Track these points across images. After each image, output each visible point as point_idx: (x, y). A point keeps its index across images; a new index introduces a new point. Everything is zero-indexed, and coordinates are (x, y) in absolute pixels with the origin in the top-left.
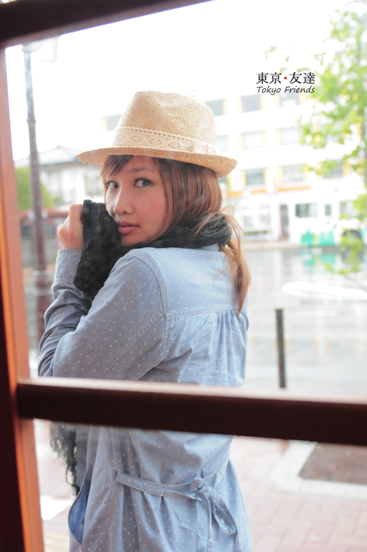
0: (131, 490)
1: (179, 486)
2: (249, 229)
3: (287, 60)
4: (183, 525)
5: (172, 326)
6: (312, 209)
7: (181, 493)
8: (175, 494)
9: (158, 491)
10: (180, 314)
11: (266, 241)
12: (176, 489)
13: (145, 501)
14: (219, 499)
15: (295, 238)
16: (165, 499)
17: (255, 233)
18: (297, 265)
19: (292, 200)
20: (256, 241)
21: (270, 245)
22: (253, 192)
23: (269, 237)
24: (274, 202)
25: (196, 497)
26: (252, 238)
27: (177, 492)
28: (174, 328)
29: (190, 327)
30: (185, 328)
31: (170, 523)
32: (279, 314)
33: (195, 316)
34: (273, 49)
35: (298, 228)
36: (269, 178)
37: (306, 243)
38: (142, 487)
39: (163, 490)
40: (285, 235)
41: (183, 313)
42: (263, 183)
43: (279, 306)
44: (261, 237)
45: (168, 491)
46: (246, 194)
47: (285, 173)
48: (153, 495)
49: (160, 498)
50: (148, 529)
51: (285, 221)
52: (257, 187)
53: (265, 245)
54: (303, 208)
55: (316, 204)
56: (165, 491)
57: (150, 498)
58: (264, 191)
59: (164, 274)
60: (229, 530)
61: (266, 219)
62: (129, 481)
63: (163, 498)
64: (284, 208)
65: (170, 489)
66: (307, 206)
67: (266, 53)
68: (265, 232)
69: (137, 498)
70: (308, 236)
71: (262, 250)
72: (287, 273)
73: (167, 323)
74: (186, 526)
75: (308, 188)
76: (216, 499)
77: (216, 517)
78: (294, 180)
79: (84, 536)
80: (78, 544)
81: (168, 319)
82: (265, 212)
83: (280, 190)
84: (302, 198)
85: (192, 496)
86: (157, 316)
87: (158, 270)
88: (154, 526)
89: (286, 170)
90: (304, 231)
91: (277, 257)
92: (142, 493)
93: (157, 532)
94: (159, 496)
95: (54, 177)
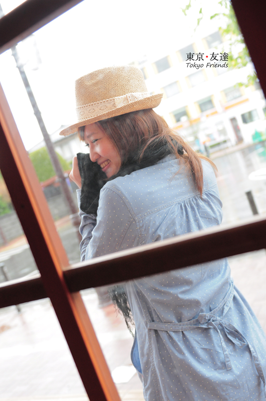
0: (159, 332)
1: (192, 321)
2: (213, 143)
3: (201, 12)
4: (204, 346)
5: (141, 225)
6: (254, 114)
7: (195, 326)
8: (190, 328)
9: (177, 328)
10: (145, 216)
11: (227, 148)
12: (191, 324)
13: (170, 337)
14: (227, 324)
15: (248, 140)
16: (184, 332)
17: (218, 144)
18: (255, 157)
19: (237, 113)
20: (220, 150)
21: (231, 150)
22: (207, 116)
23: (228, 144)
24: (225, 118)
25: (207, 326)
26: (217, 148)
27: (193, 326)
28: (143, 226)
29: (155, 222)
30: (151, 224)
31: (192, 347)
32: (249, 194)
33: (158, 213)
34: (188, 7)
35: (247, 131)
36: (216, 102)
37: (257, 141)
38: (165, 328)
39: (180, 327)
40: (240, 140)
41: (147, 214)
42: (213, 107)
43: (247, 190)
44: (222, 146)
45: (184, 327)
46: (203, 119)
47: (226, 95)
48: (175, 332)
49: (181, 333)
50: (177, 354)
51: (237, 129)
52: (209, 112)
53: (228, 151)
54: (247, 116)
55: (256, 110)
56: (182, 327)
57: (173, 334)
58: (216, 113)
59: (126, 193)
60: (241, 343)
61: (223, 132)
62: (155, 326)
63: (182, 332)
64: (233, 120)
65: (185, 325)
66: (250, 113)
67: (184, 11)
68: (225, 142)
69: (163, 336)
70: (257, 135)
71: (226, 155)
72: (250, 166)
73: (138, 224)
74: (206, 347)
75: (247, 100)
76: (225, 324)
77: (229, 337)
78: (235, 98)
79: (142, 368)
80: (140, 374)
81: (137, 221)
82: (220, 128)
83: (227, 108)
84: (244, 109)
85: (204, 326)
86: (129, 222)
87: (121, 192)
88: (180, 351)
89: (227, 92)
90: (253, 132)
91: (239, 156)
92: (167, 331)
93: (184, 354)
94: (179, 331)
95: (66, 148)
